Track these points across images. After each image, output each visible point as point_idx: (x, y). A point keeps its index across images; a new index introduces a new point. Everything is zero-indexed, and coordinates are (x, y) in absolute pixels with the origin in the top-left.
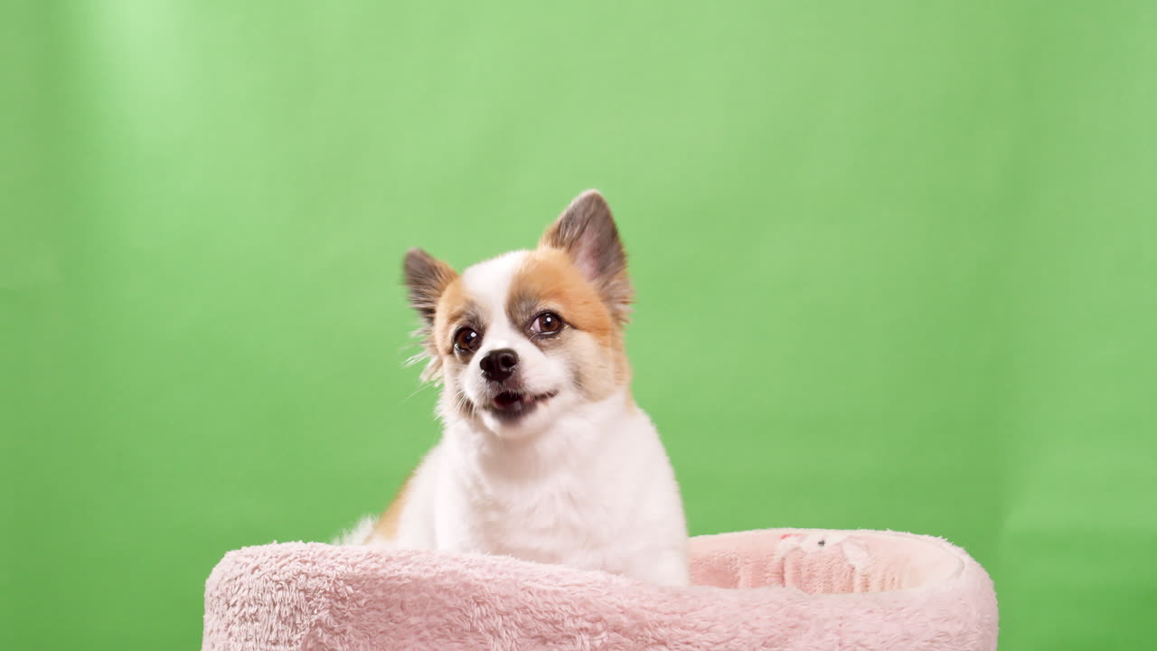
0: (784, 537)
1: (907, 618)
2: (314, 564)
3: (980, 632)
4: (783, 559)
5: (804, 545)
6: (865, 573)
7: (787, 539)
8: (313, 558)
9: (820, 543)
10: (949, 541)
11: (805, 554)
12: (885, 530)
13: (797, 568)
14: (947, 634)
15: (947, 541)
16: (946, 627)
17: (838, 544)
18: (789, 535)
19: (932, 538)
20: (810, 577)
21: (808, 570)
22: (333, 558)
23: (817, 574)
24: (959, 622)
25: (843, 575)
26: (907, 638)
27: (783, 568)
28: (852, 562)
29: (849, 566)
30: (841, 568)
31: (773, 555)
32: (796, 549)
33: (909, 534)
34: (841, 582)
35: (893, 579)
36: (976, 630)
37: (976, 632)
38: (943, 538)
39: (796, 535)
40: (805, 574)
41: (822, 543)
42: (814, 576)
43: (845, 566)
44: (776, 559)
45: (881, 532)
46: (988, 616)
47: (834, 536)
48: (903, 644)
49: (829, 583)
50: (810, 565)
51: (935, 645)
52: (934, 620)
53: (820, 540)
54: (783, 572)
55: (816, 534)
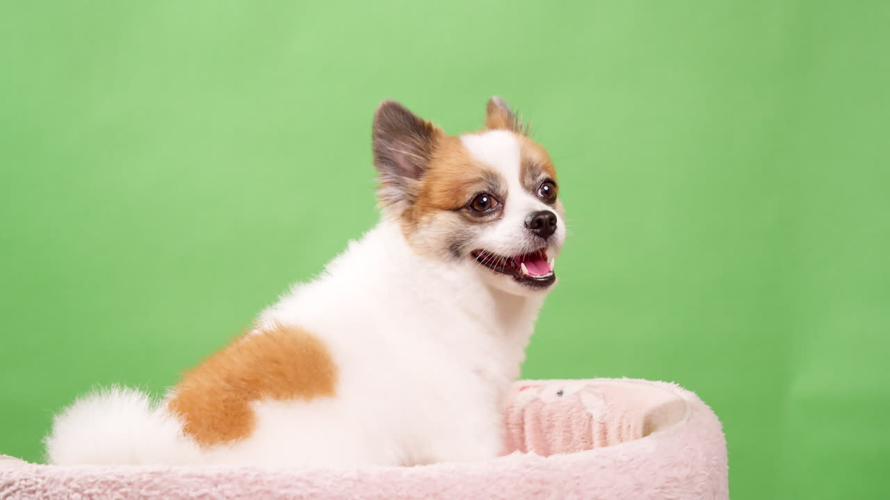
0: (523, 388)
1: (637, 468)
2: (45, 491)
3: (707, 474)
4: (523, 411)
5: (543, 397)
6: (603, 421)
7: (526, 392)
8: (43, 486)
9: (558, 393)
10: (681, 386)
11: (544, 404)
12: (621, 377)
13: (537, 418)
14: (676, 479)
15: (679, 386)
16: (675, 473)
17: (577, 394)
18: (528, 387)
19: (665, 384)
20: (551, 427)
21: (548, 421)
22: (65, 484)
23: (556, 424)
24: (686, 466)
25: (582, 423)
26: (640, 487)
27: (523, 419)
28: (589, 410)
29: (588, 414)
30: (579, 417)
31: (512, 407)
32: (536, 400)
33: (643, 381)
34: (581, 431)
35: (629, 426)
36: (703, 472)
37: (703, 474)
38: (676, 383)
39: (535, 387)
40: (545, 424)
41: (560, 393)
42: (554, 425)
43: (584, 415)
44: (516, 411)
45: (617, 379)
46: (715, 458)
47: (572, 387)
48: (636, 493)
49: (569, 432)
50: (550, 415)
51: (666, 491)
52: (662, 467)
53: (559, 391)
54: (523, 424)
55: (554, 385)
